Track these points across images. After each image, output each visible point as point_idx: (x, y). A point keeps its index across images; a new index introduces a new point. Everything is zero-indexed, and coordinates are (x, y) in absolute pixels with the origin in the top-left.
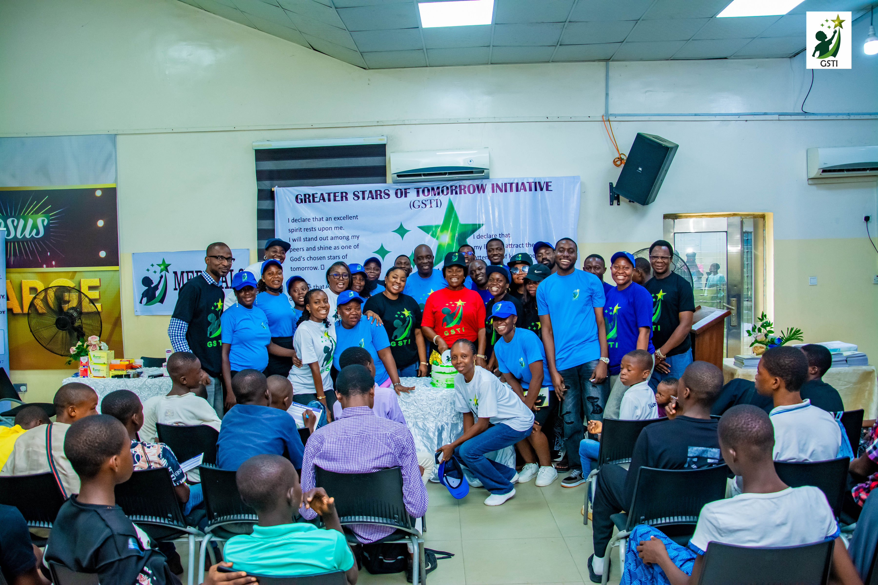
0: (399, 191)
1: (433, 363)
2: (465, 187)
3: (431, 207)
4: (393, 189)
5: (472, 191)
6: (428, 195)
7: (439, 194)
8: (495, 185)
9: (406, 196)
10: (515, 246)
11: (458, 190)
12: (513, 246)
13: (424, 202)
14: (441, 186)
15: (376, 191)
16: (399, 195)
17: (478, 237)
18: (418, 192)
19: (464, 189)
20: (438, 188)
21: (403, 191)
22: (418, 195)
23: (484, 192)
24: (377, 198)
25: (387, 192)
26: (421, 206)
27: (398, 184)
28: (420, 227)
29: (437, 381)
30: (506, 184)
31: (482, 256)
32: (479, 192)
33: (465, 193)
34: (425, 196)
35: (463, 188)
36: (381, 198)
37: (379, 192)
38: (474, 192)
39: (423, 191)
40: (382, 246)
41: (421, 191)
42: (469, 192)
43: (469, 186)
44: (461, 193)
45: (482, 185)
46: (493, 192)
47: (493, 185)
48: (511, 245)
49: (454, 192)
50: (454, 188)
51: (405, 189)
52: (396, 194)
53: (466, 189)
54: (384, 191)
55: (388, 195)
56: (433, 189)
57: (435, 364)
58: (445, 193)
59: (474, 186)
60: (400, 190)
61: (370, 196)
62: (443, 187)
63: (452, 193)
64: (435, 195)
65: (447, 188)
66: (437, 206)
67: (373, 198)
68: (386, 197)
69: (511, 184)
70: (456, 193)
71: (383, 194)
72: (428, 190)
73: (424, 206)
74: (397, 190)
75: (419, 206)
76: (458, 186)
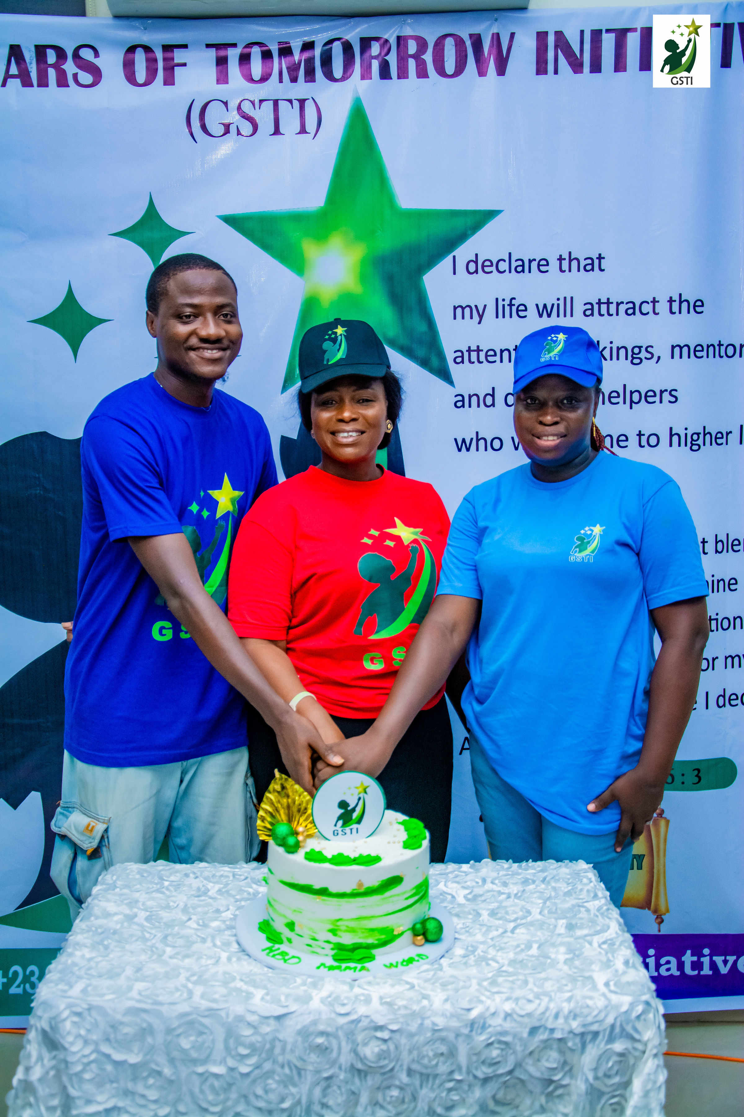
0: (140, 58)
1: (271, 833)
2: (422, 44)
3: (277, 131)
4: (114, 43)
5: (450, 67)
6: (264, 78)
7: (310, 76)
8: (551, 40)
9: (169, 81)
10: (622, 308)
11: (392, 59)
12: (613, 308)
13: (246, 107)
14: (320, 39)
15: (41, 51)
16: (141, 76)
17: (472, 267)
18: (222, 62)
19: (416, 57)
20: (308, 46)
21: (159, 55)
22: (223, 78)
23: (501, 71)
24: (43, 83)
25: (87, 54)
26: (233, 129)
27: (137, 23)
28: (231, 220)
29: (291, 926)
30: (597, 34)
31: (484, 348)
32: (482, 72)
33: (422, 73)
34: (251, 80)
35: (412, 48)
36: (62, 82)
37: (51, 57)
38: (460, 68)
39: (245, 59)
40: (70, 294)
41: (233, 55)
42: (441, 71)
43: (440, 43)
44: (403, 74)
45: (497, 38)
46: (541, 69)
47: (542, 37)
48: (608, 303)
49: (375, 65)
50: (375, 49)
51: (168, 48)
52: (129, 66)
53: (428, 57)
54: (76, 55)
55: (96, 73)
56: (286, 51)
57: (283, 843)
58: (338, 71)
59: (459, 42)
60: (147, 49)
61: (14, 70)
62: (331, 42)
63: (366, 75)
64: (294, 80)
65: (347, 47)
66: (303, 131)
67: (27, 83)
68: (86, 78)
69: (621, 34)
70: (385, 73)
71: (70, 67)
72: (267, 55)
73: (246, 128)
74: (132, 50)
75: (227, 128)
76: (393, 41)
